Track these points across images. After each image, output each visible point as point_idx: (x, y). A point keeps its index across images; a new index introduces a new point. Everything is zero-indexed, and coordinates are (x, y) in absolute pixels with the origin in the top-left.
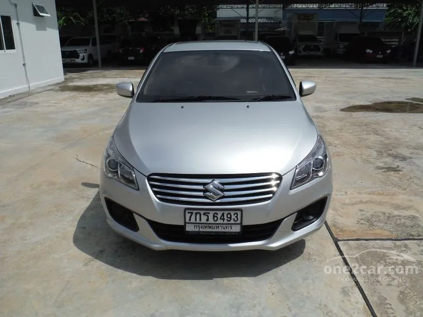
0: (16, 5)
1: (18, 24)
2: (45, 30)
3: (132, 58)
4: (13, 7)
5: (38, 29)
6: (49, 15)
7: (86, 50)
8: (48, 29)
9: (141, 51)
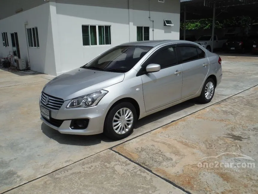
0: (153, 21)
1: (153, 30)
2: (171, 33)
3: (234, 48)
4: (152, 22)
5: (165, 32)
6: (173, 25)
7: (206, 43)
8: (172, 32)
9: (240, 44)
